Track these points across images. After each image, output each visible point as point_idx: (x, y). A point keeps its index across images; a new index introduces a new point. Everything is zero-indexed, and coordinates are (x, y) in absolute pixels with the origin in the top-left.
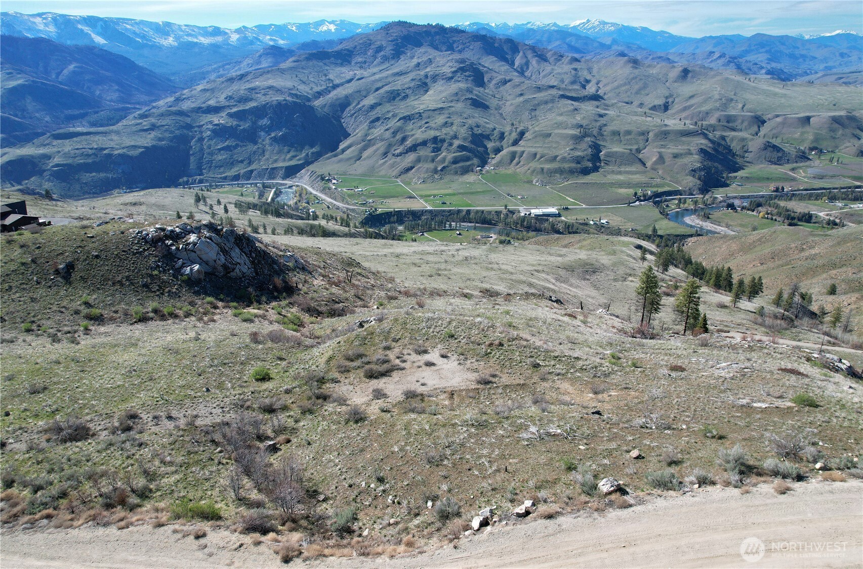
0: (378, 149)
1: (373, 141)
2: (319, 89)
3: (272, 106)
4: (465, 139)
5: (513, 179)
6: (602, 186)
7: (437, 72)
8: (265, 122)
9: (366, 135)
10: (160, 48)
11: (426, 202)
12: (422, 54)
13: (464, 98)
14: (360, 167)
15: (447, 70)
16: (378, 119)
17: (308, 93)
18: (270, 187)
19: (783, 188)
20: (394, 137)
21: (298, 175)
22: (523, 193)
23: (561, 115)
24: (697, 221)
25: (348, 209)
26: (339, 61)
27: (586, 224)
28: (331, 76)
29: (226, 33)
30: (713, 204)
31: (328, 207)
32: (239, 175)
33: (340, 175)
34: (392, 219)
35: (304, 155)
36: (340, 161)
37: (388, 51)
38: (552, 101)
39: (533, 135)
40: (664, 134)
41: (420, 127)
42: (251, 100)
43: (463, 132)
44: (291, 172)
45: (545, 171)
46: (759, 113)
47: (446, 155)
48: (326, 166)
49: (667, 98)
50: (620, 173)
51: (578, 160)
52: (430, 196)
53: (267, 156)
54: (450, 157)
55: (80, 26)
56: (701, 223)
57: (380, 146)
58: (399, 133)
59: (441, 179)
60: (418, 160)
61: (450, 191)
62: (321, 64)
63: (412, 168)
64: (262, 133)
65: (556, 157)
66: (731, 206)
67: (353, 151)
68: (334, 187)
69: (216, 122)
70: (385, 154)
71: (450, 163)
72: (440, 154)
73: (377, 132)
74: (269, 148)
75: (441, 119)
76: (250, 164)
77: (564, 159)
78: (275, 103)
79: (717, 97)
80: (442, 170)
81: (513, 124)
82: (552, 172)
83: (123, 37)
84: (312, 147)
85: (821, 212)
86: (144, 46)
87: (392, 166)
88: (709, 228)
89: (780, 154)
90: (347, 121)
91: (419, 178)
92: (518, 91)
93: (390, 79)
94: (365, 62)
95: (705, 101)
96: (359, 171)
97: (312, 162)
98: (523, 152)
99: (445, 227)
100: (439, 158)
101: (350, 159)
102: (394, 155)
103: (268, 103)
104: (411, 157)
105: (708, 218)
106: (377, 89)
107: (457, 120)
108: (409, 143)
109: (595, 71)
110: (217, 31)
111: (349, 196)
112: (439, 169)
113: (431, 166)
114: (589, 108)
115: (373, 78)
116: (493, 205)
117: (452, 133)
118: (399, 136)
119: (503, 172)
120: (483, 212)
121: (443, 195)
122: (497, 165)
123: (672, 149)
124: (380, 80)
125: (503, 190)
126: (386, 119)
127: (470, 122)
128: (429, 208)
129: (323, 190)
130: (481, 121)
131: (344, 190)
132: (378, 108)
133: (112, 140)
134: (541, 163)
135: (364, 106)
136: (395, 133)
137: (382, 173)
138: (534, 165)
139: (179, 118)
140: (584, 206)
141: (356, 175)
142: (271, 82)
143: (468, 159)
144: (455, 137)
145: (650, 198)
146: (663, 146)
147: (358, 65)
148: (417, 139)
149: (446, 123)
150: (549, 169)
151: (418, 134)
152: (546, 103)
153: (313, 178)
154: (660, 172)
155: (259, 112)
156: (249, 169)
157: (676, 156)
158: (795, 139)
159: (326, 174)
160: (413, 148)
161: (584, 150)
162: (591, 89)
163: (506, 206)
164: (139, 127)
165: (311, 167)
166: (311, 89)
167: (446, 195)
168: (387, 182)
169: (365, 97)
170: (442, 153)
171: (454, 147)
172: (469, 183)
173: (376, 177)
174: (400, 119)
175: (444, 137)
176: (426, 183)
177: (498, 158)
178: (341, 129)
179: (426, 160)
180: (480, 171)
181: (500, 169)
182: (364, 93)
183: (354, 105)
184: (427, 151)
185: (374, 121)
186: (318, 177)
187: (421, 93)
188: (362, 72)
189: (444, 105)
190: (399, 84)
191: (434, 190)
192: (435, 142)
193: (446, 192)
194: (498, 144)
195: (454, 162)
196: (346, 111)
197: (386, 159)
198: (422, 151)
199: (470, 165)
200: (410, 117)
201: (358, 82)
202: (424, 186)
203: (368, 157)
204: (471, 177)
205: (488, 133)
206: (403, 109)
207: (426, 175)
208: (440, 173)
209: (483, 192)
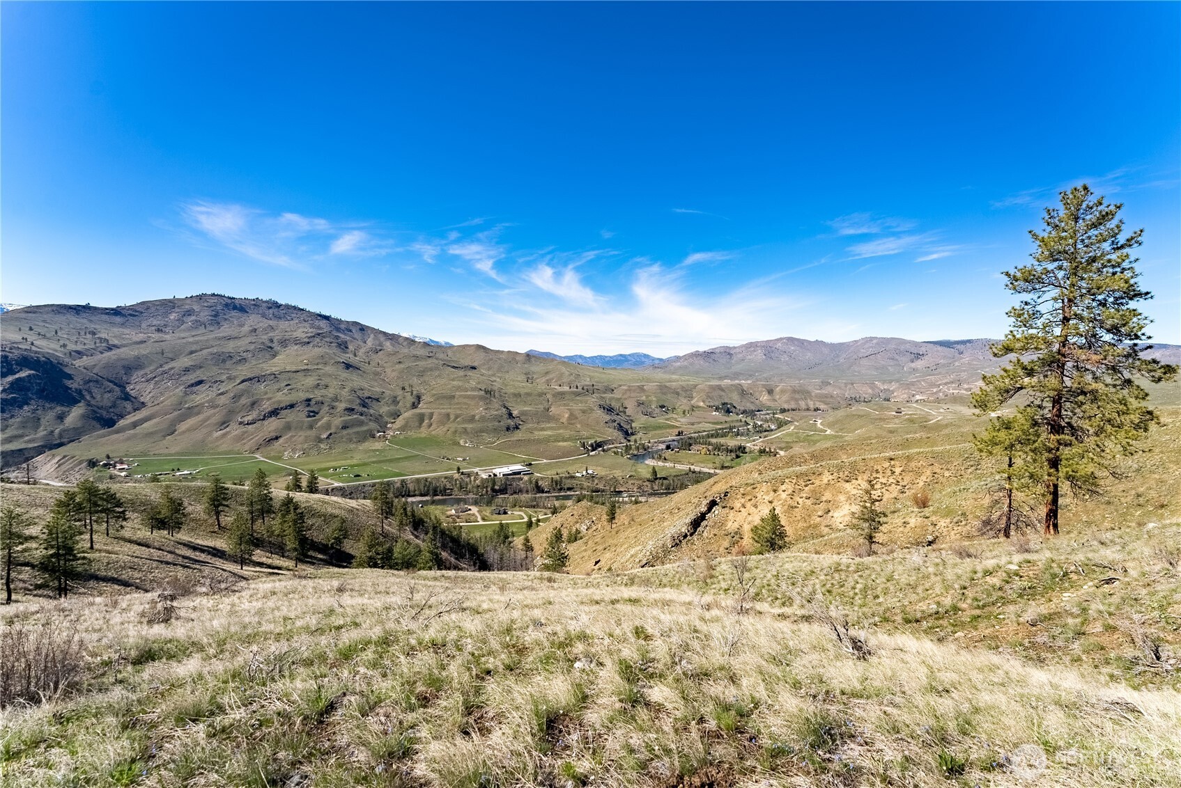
0: (208, 418)
1: (196, 410)
2: (79, 347)
4: (351, 402)
5: (432, 442)
7: (287, 337)
9: (181, 403)
12: (253, 320)
13: (332, 361)
14: (173, 446)
15: (301, 334)
17: (56, 351)
19: (682, 433)
20: (235, 402)
21: (24, 464)
22: (460, 455)
23: (453, 380)
24: (663, 464)
27: (573, 477)
28: (103, 335)
33: (135, 456)
35: (40, 434)
36: (129, 438)
37: (205, 316)
38: (437, 369)
39: (434, 398)
40: (560, 396)
41: (279, 390)
43: (345, 393)
45: (469, 430)
46: (604, 384)
47: (331, 420)
48: (99, 446)
50: (543, 429)
51: (498, 419)
52: (327, 469)
54: (337, 422)
56: (667, 465)
57: (213, 415)
58: (243, 398)
59: (330, 448)
60: (288, 427)
61: (355, 462)
63: (277, 438)
65: (474, 416)
67: (158, 424)
68: (124, 474)
70: (224, 423)
71: (338, 428)
72: (320, 420)
73: (202, 396)
75: (310, 381)
77: (483, 419)
80: (328, 438)
81: (403, 389)
82: (478, 433)
85: (746, 443)
87: (239, 438)
90: (138, 386)
91: (294, 451)
92: (395, 359)
93: (214, 343)
94: (165, 326)
96: (173, 450)
97: (62, 444)
98: (431, 416)
100: (319, 424)
101: (149, 435)
102: (241, 423)
104: (273, 425)
105: (667, 460)
106: (192, 353)
107: (333, 383)
108: (267, 406)
112: (324, 436)
114: (474, 375)
115: (184, 341)
116: (434, 471)
117: (330, 396)
118: (244, 401)
119: (414, 436)
120: (426, 479)
121: (348, 466)
122: (403, 428)
123: (575, 407)
124: (197, 343)
125: (431, 454)
126: (216, 382)
127: (349, 385)
128: (337, 484)
130: (364, 385)
131: (151, 475)
134: (460, 424)
135: (172, 368)
136: (236, 398)
137: (223, 447)
138: (452, 426)
140: (546, 461)
141: (172, 455)
143: (361, 423)
144: (336, 399)
145: (599, 447)
146: (566, 405)
147: (153, 328)
148: (280, 402)
149: (318, 385)
150: (472, 429)
152: (431, 370)
153: (68, 466)
154: (580, 426)
157: (584, 412)
159: (100, 457)
160: (274, 413)
161: (496, 410)
163: (457, 470)
165: (61, 452)
166: (64, 346)
167: (352, 466)
168: (236, 460)
169: (172, 360)
170: (323, 418)
171: (338, 410)
172: (377, 450)
173: (212, 454)
174: (243, 381)
175: (320, 399)
176: (309, 456)
177: (400, 422)
178: (127, 397)
179: (300, 427)
180: (384, 436)
181: (409, 433)
182: (170, 356)
183: (152, 368)
184: (299, 415)
185: (192, 385)
186: (81, 463)
187: (268, 356)
188: (160, 335)
189: (309, 367)
190: (230, 347)
191: (328, 461)
192: (309, 405)
193: (349, 462)
194: (392, 408)
195: (344, 428)
196: (136, 376)
197: (228, 429)
198: (290, 416)
199: (368, 431)
200: (259, 379)
201: (157, 345)
202: (307, 459)
203: (188, 430)
204: (377, 444)
205: (377, 397)
206: (244, 371)
207: (305, 447)
208: (325, 441)
209: (405, 458)
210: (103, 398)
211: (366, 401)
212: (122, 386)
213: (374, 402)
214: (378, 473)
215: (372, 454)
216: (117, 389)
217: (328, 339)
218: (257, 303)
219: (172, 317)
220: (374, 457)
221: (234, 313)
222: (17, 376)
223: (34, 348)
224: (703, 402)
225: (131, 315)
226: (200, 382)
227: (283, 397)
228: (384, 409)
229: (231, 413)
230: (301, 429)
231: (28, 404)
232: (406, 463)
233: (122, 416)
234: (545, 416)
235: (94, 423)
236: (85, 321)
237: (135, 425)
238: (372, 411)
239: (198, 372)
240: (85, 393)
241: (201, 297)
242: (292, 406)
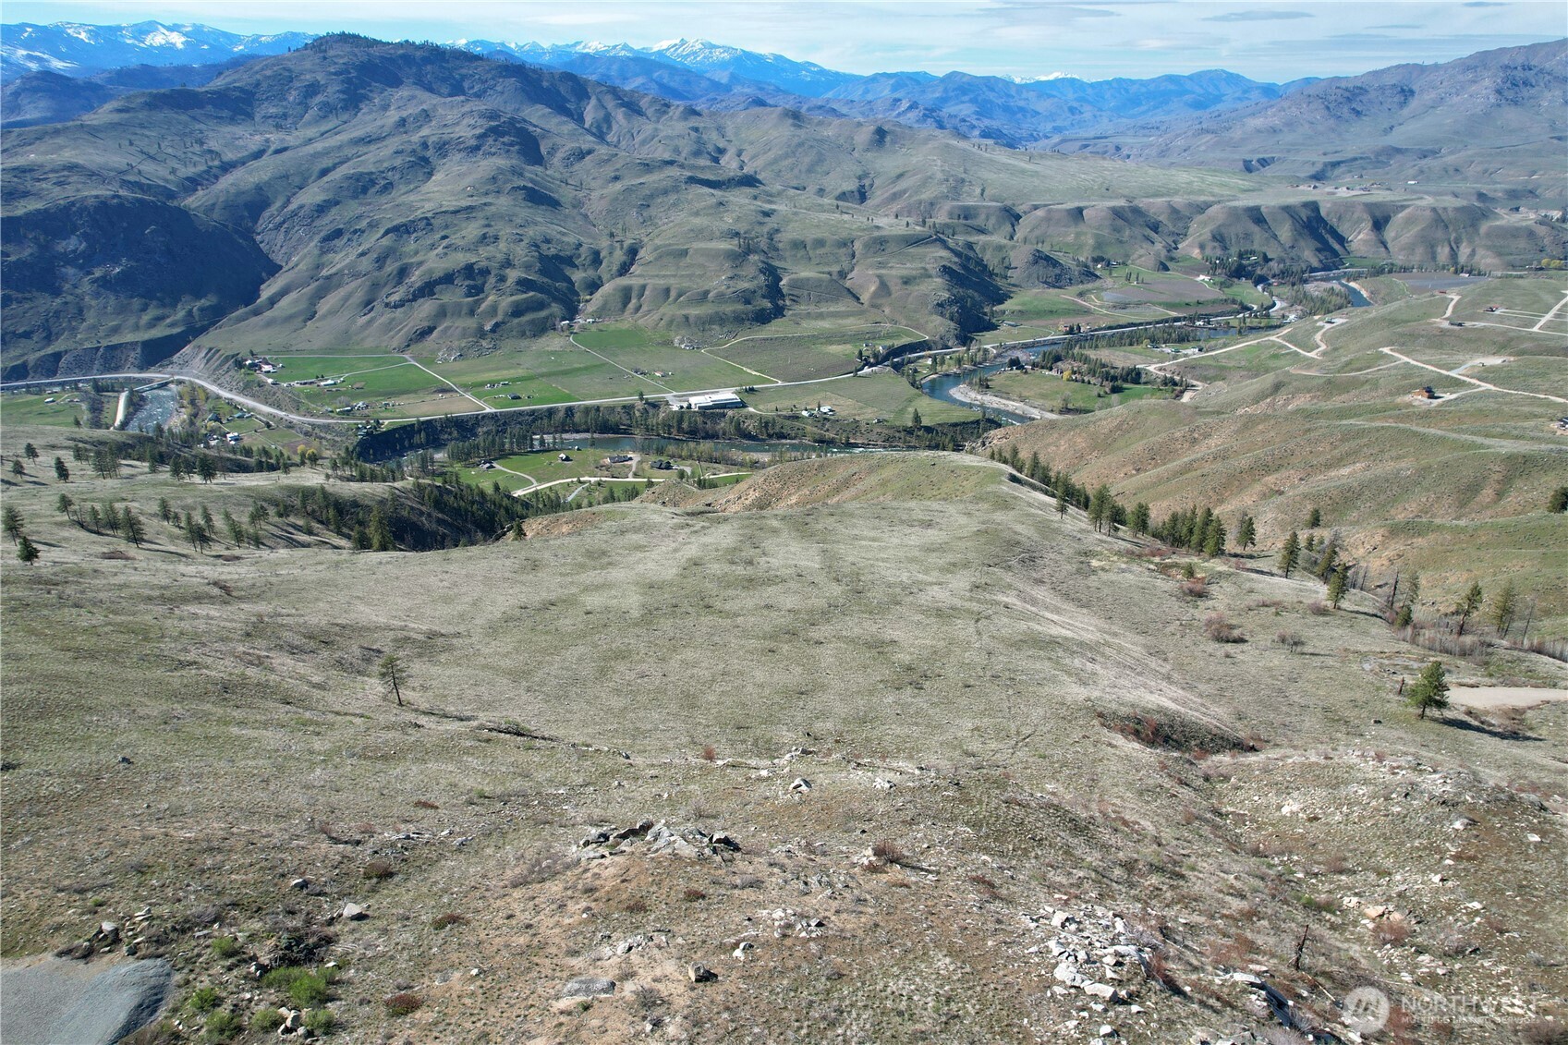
0: (349, 295)
1: (335, 280)
2: (190, 171)
3: (83, 209)
4: (528, 267)
5: (634, 339)
6: (799, 342)
7: (446, 137)
8: (72, 244)
9: (318, 267)
11: (479, 397)
12: (405, 100)
13: (509, 186)
14: (317, 335)
15: (466, 131)
16: (338, 233)
17: (166, 181)
18: (114, 388)
19: (1079, 328)
20: (380, 268)
21: (175, 358)
22: (662, 366)
23: (697, 214)
24: (973, 395)
25: (314, 426)
26: (225, 113)
27: (797, 418)
28: (213, 144)
30: (985, 360)
31: (268, 426)
32: (24, 365)
33: (277, 353)
34: (416, 439)
35: (181, 314)
36: (270, 324)
37: (333, 92)
38: (676, 189)
39: (655, 254)
40: (880, 244)
41: (433, 247)
42: (27, 194)
43: (521, 253)
44: (158, 353)
45: (691, 320)
46: (1009, 203)
47: (499, 300)
48: (238, 335)
49: (860, 178)
50: (821, 316)
51: (747, 297)
52: (483, 384)
53: (91, 320)
54: (506, 302)
56: (979, 397)
57: (355, 289)
58: (389, 261)
59: (495, 347)
60: (442, 313)
61: (520, 372)
62: (184, 118)
63: (430, 330)
64: (70, 271)
65: (706, 293)
66: (1015, 363)
67: (296, 301)
68: (270, 381)
70: (368, 304)
71: (506, 314)
72: (483, 300)
73: (342, 259)
74: (93, 303)
75: (472, 230)
76: (49, 339)
77: (721, 297)
78: (91, 202)
79: (940, 176)
80: (493, 330)
81: (612, 235)
82: (705, 323)
84: (198, 296)
85: (1150, 364)
87: (388, 327)
88: (995, 406)
89: (1057, 271)
90: (269, 239)
91: (450, 349)
92: (609, 171)
93: (349, 152)
94: (285, 116)
95: (925, 183)
96: (318, 343)
97: (204, 330)
98: (643, 287)
99: (532, 446)
100: (483, 306)
101: (289, 318)
102: (387, 305)
103: (73, 204)
104: (426, 308)
105: (988, 387)
106: (324, 172)
107: (506, 231)
108: (416, 278)
109: (730, 131)
111: (310, 397)
112: (488, 327)
113: (471, 323)
114: (740, 199)
115: (310, 149)
116: (614, 395)
117: (500, 257)
118: (391, 267)
119: (612, 328)
120: (598, 409)
121: (510, 380)
122: (600, 313)
123: (896, 270)
124: (326, 153)
125: (623, 362)
126: (355, 232)
127: (531, 232)
128: (488, 410)
129: (246, 389)
130: (553, 231)
131: (295, 384)
132: (334, 211)
134: (681, 307)
135: (301, 207)
136: (381, 261)
137: (369, 343)
138: (668, 310)
140: (780, 383)
141: (312, 352)
142: (69, 156)
143: (541, 306)
144: (508, 263)
145: (886, 358)
146: (881, 265)
147: (270, 121)
148: (430, 271)
149: (484, 236)
150: (698, 317)
151: (434, 262)
152: (665, 192)
153: (215, 363)
154: (887, 311)
155: (55, 222)
156: (50, 350)
157: (907, 281)
158: (1068, 245)
159: (244, 352)
160: (427, 290)
161: (751, 279)
162: (730, 165)
163: (641, 395)
165: (206, 340)
166: (173, 171)
167: (514, 380)
168: (386, 361)
169: (300, 188)
170: (487, 297)
171: (509, 283)
172: (553, 353)
173: (358, 352)
174: (389, 231)
175: (485, 264)
176: (467, 359)
177: (597, 300)
178: (257, 255)
179: (457, 311)
180: (569, 327)
181: (606, 321)
183: (278, 204)
184: (456, 293)
185: (327, 238)
186: (226, 360)
187: (420, 177)
188: (282, 135)
189: (473, 201)
190: (372, 160)
191: (487, 371)
192: (470, 276)
193: (513, 373)
194: (591, 273)
195: (515, 313)
196: (263, 218)
197: (372, 314)
198: (445, 295)
199: (547, 317)
200: (407, 228)
201: (278, 156)
202: (464, 365)
203: (330, 312)
204: (555, 340)
205: (570, 253)
206: (389, 213)
207: (463, 344)
208: (491, 335)
209: (586, 368)
212: (250, 237)
213: (565, 264)
214: (543, 393)
215: (546, 358)
216: (244, 244)
219: (292, 97)
220: (546, 364)
223: (144, 180)
224: (1202, 247)
227: (437, 261)
228: (578, 276)
230: (459, 314)
232: (583, 378)
233: (258, 285)
234: (839, 288)
237: (272, 301)
238: (559, 282)
239: (333, 214)
242: (448, 278)
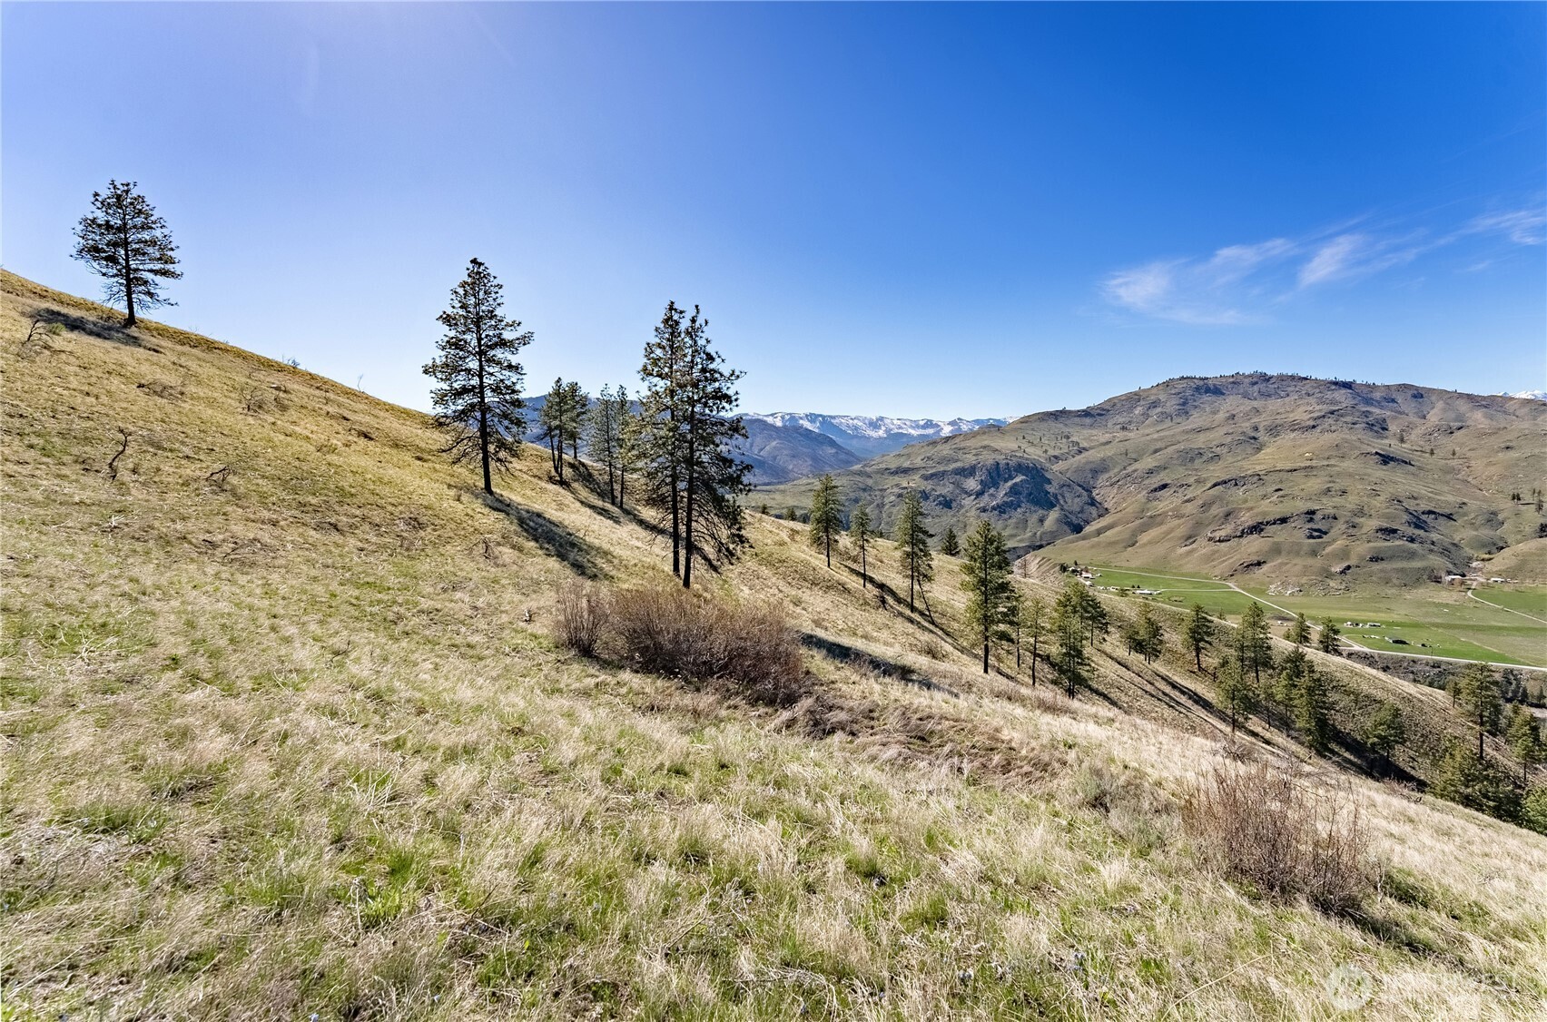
0: (1172, 530)
1: (1159, 519)
2: (1057, 452)
3: (984, 466)
4: (1390, 518)
7: (1278, 422)
9: (1144, 510)
10: (869, 438)
12: (1231, 403)
13: (1357, 452)
14: (1135, 559)
15: (1301, 416)
17: (1040, 457)
20: (1205, 512)
21: (1017, 561)
26: (1088, 422)
28: (1076, 439)
29: (937, 426)
33: (1097, 566)
35: (1029, 534)
36: (1095, 547)
37: (1171, 405)
41: (1264, 497)
42: (957, 461)
43: (1378, 503)
47: (1351, 545)
48: (1069, 551)
52: (1341, 621)
54: (1362, 549)
55: (801, 422)
57: (1177, 527)
58: (1215, 507)
59: (1347, 589)
60: (1276, 550)
61: (1394, 617)
63: (1259, 564)
64: (966, 502)
67: (1120, 534)
68: (1088, 583)
69: (905, 484)
70: (1190, 538)
71: (1362, 559)
72: (1329, 544)
73: (1166, 502)
74: (974, 522)
75: (1315, 484)
78: (989, 463)
80: (1343, 573)
81: (1513, 498)
83: (836, 428)
86: (856, 437)
87: (1209, 558)
90: (1104, 493)
91: (1285, 584)
93: (1182, 438)
94: (1130, 422)
96: (1135, 563)
97: (1042, 546)
100: (1329, 549)
101: (1112, 544)
102: (1211, 539)
103: (980, 464)
104: (1253, 545)
106: (1156, 451)
107: (1356, 487)
108: (1247, 519)
110: (929, 424)
112: (1336, 569)
115: (1148, 438)
117: (1350, 507)
118: (1216, 510)
121: (1383, 623)
122: (1513, 574)
124: (1161, 439)
126: (1182, 486)
127: (1388, 490)
128: (1360, 649)
130: (1420, 490)
131: (1112, 588)
132: (1165, 472)
133: (774, 499)
135: (1135, 471)
136: (1206, 506)
137: (1188, 568)
139: (860, 479)
141: (1130, 569)
142: (986, 443)
143: (1412, 555)
144: (1360, 512)
147: (1118, 426)
148: (1265, 514)
149: (1329, 490)
151: (1266, 508)
153: (1044, 568)
155: (967, 472)
159: (1070, 562)
160: (1257, 528)
164: (809, 487)
165: (1042, 553)
166: (1046, 451)
167: (1390, 624)
168: (1206, 585)
169: (1136, 461)
170: (1335, 541)
171: (1364, 531)
172: (1447, 605)
173: (1175, 574)
174: (1215, 485)
175: (1331, 511)
176: (1309, 595)
177: (1502, 560)
178: (1093, 503)
179: (1295, 551)
180: (1462, 583)
181: (1528, 583)
182: (1134, 456)
183: (1116, 470)
184: (1296, 534)
185: (1155, 490)
186: (1055, 566)
187: (1249, 450)
188: (1126, 433)
189: (1314, 463)
190: (1200, 441)
191: (1342, 609)
192: (1311, 520)
193: (1383, 617)
194: (1486, 532)
195: (1375, 559)
196: (1102, 480)
197: (1194, 546)
198: (1279, 534)
199: (1424, 569)
200: (1235, 482)
201: (1121, 444)
202: (1305, 600)
203: (1150, 542)
204: (1444, 594)
205: (1448, 511)
206: (1217, 472)
207: (1304, 580)
208: (1338, 577)
209: (1518, 629)
210: (1073, 502)
211: (1424, 517)
212: (1089, 491)
213: (1442, 520)
214: (1447, 646)
215: (1435, 610)
216: (1085, 493)
217: (1349, 419)
218: (1236, 381)
219: (1137, 412)
220: (1437, 616)
221: (1207, 398)
222: (1014, 481)
223: (1026, 456)
225: (1099, 415)
226: (1164, 486)
227: (1270, 508)
228: (1462, 534)
229: (1199, 525)
230: (1298, 554)
231: (1020, 506)
232: (1518, 640)
233: (1088, 523)
235: (1066, 528)
236: (1061, 425)
237: (1099, 532)
238: (1434, 536)
239: (1163, 474)
240: (1060, 497)
241: (1167, 384)
242: (1284, 520)
